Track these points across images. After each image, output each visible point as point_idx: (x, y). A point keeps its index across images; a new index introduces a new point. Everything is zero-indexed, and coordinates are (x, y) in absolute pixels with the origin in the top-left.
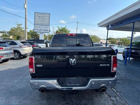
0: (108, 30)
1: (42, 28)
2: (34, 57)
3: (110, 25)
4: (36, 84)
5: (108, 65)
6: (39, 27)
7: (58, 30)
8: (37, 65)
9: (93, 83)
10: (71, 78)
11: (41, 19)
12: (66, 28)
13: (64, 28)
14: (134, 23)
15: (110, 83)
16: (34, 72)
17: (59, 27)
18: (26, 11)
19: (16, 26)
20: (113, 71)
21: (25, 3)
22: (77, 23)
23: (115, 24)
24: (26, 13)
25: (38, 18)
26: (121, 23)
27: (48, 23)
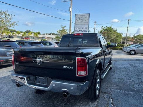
1: (82, 29)
5: (72, 67)
6: (79, 28)
7: (102, 29)
9: (54, 85)
10: (40, 77)
11: (81, 20)
12: (112, 27)
13: (110, 27)
15: (72, 88)
16: (14, 68)
17: (104, 27)
18: (71, 14)
19: (61, 29)
20: (78, 75)
21: (70, 7)
24: (71, 16)
25: (78, 19)
27: (87, 23)
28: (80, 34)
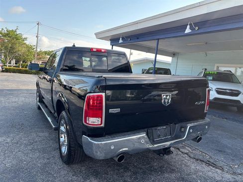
0: (113, 46)
2: (103, 94)
3: (121, 39)
4: (112, 148)
8: (111, 111)
10: (160, 128)
12: (18, 32)
14: (158, 39)
16: (103, 125)
20: (206, 110)
22: (38, 24)
23: (127, 37)
26: (138, 38)
28: (103, 51)
